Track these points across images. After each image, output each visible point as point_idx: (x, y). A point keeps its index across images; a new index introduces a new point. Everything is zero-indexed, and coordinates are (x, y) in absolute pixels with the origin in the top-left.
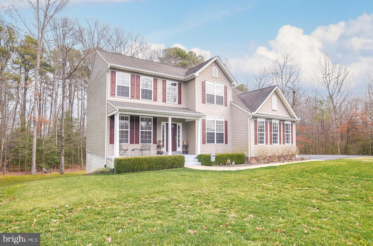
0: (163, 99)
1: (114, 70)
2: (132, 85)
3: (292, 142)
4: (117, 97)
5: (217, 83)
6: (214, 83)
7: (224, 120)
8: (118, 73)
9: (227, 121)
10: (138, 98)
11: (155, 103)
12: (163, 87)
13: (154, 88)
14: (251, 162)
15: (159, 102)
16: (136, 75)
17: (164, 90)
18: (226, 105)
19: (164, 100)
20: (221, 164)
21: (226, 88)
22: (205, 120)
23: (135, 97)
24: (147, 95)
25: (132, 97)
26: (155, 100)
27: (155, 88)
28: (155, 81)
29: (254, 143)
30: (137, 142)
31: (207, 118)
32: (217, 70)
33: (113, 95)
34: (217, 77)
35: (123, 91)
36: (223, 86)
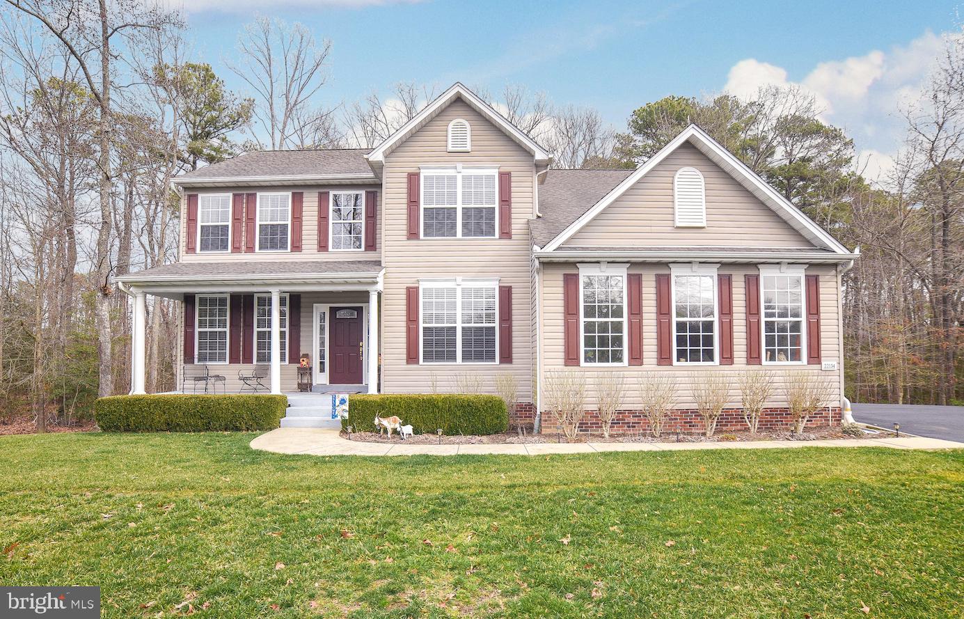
0: (320, 242)
1: (193, 191)
2: (236, 219)
3: (815, 356)
4: (199, 255)
5: (463, 168)
6: (453, 171)
7: (494, 285)
8: (201, 196)
9: (510, 288)
10: (250, 249)
11: (297, 257)
12: (320, 211)
13: (294, 217)
14: (544, 431)
15: (310, 252)
16: (244, 193)
17: (323, 218)
18: (506, 234)
19: (323, 246)
20: (350, 430)
21: (505, 179)
22: (417, 288)
23: (244, 248)
24: (274, 237)
25: (236, 249)
26: (297, 247)
27: (297, 218)
28: (297, 200)
29: (562, 361)
30: (248, 359)
31: (423, 283)
32: (469, 128)
33: (191, 249)
34: (469, 148)
35: (215, 238)
36: (495, 173)
